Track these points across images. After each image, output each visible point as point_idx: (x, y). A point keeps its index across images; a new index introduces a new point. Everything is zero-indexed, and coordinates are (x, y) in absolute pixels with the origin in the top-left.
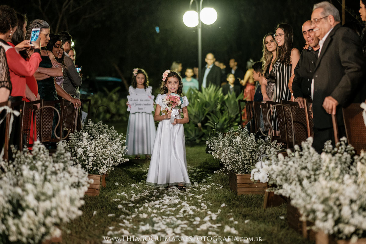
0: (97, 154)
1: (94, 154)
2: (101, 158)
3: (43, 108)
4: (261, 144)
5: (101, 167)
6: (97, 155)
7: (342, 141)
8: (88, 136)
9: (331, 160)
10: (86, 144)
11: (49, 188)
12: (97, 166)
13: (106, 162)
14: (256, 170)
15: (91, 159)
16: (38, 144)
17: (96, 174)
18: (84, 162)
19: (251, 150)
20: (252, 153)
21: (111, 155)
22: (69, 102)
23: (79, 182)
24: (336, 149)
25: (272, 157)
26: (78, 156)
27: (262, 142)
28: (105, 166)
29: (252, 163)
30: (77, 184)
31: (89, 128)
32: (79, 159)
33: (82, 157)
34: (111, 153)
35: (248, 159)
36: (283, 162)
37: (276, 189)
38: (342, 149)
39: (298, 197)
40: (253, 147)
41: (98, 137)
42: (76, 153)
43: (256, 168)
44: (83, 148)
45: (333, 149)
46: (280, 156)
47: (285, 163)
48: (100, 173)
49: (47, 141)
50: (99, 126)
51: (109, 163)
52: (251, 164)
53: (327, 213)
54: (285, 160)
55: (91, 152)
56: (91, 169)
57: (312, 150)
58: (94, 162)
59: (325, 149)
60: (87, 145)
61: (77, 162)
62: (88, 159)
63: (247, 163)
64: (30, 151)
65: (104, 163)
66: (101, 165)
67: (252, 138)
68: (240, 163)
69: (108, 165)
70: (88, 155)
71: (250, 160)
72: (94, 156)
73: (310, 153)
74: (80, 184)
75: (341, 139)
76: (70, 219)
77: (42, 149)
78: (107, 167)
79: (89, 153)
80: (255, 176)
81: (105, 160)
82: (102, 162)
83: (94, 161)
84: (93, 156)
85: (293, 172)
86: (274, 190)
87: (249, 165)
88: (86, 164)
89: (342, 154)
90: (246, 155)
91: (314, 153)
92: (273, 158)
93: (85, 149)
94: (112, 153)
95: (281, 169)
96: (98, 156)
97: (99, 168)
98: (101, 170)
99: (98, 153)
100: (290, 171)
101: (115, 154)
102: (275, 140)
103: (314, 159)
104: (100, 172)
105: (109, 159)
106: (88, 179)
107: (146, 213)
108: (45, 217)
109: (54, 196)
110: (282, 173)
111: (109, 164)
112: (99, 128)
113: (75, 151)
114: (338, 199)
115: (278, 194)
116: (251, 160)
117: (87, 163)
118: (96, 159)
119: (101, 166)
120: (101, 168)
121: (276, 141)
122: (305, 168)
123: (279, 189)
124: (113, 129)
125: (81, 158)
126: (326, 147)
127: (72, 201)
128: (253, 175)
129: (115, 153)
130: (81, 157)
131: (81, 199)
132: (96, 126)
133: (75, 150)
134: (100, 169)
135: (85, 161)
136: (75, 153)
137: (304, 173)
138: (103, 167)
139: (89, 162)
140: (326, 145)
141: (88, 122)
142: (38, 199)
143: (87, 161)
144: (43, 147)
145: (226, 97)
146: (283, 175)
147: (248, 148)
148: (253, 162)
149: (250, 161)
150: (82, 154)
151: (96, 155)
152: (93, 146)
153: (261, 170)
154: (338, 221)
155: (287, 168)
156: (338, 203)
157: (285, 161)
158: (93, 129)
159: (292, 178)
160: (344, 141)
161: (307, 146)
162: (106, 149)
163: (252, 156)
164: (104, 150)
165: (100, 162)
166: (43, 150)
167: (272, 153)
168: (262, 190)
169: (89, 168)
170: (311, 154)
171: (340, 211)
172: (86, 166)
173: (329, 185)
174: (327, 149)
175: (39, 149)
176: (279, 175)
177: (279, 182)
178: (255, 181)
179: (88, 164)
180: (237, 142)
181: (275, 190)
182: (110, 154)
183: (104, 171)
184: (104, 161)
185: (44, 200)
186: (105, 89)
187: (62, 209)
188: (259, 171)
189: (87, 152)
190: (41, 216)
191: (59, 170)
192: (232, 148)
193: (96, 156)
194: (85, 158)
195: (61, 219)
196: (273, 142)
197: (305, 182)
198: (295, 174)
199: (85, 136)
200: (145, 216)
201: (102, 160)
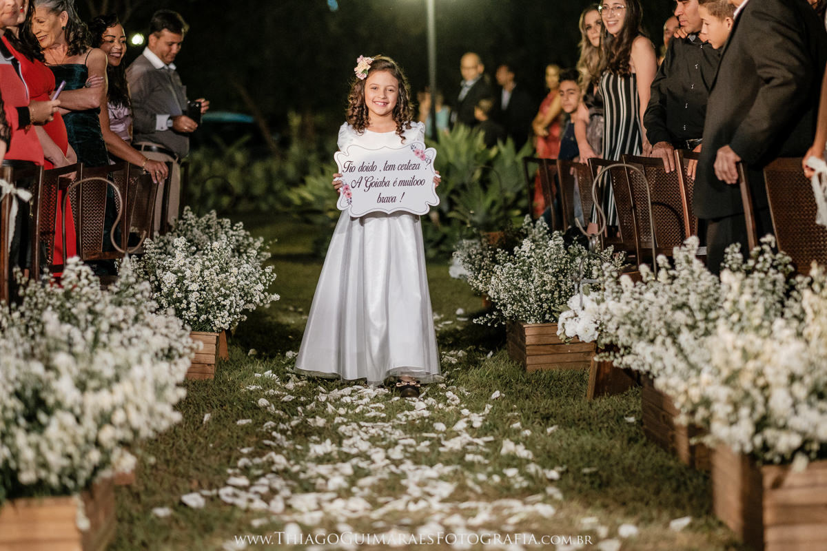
0: (208, 285)
1: (200, 285)
2: (216, 294)
3: (83, 183)
4: (578, 255)
5: (217, 315)
6: (207, 288)
7: (765, 243)
8: (185, 244)
9: (742, 287)
10: (182, 263)
11: (105, 362)
12: (207, 312)
13: (227, 302)
14: (571, 314)
15: (193, 297)
16: (77, 265)
17: (206, 330)
18: (178, 304)
19: (555, 268)
20: (557, 277)
21: (239, 286)
22: (141, 168)
23: (170, 349)
24: (751, 263)
25: (607, 283)
26: (165, 290)
27: (579, 251)
28: (226, 312)
29: (559, 300)
30: (166, 352)
31: (187, 227)
32: (167, 297)
33: (174, 291)
34: (238, 282)
35: (548, 289)
36: (633, 293)
37: (617, 355)
38: (765, 260)
39: (669, 370)
40: (561, 263)
41: (209, 247)
42: (159, 285)
43: (569, 309)
44: (175, 273)
45: (745, 261)
46: (625, 280)
47: (637, 295)
48: (214, 328)
49: (93, 257)
50: (209, 223)
51: (235, 305)
52: (557, 301)
53: (736, 406)
54: (637, 289)
55: (193, 281)
56: (195, 318)
57: (697, 265)
58: (202, 303)
59: (725, 263)
60: (185, 264)
61: (163, 305)
62: (186, 298)
63: (547, 299)
64: (58, 280)
65: (224, 306)
66: (218, 309)
67: (556, 243)
68: (530, 299)
69: (233, 310)
70: (188, 287)
71: (554, 292)
72: (201, 290)
73: (692, 272)
74: (174, 352)
75: (763, 240)
76: (155, 431)
77: (84, 274)
78: (230, 314)
79: (190, 283)
80: (566, 326)
81: (225, 299)
82: (218, 304)
83: (201, 300)
84: (198, 291)
85: (655, 317)
86: (612, 358)
87: (552, 302)
88: (183, 309)
89: (766, 273)
90: (545, 281)
91: (701, 273)
92: (609, 284)
93: (179, 274)
94: (242, 282)
95: (627, 309)
96: (209, 289)
97: (213, 316)
98: (217, 322)
99: (210, 283)
100: (647, 314)
101: (248, 285)
102: (610, 245)
103: (703, 285)
104: (215, 326)
105: (235, 296)
106: (190, 340)
107: (324, 415)
108: (100, 427)
109: (117, 379)
110: (630, 319)
111: (236, 307)
112: (209, 227)
113: (157, 280)
114: (760, 373)
115: (621, 367)
116: (556, 293)
117: (185, 307)
118: (205, 296)
119: (218, 311)
120: (217, 317)
121: (611, 249)
122: (682, 306)
123: (622, 356)
124: (241, 228)
125: (172, 294)
126: (729, 257)
127: (159, 390)
128: (563, 324)
129: (248, 283)
130: (170, 293)
131: (178, 385)
132: (203, 222)
133: (156, 277)
134: (214, 318)
135: (181, 302)
136: (156, 283)
137: (681, 317)
138: (222, 314)
139: (188, 303)
140: (727, 253)
141: (185, 213)
142: (81, 386)
143: (184, 301)
144: (86, 271)
145: (493, 152)
146: (633, 324)
147: (548, 266)
148: (560, 297)
149: (553, 294)
150: (174, 285)
151: (205, 287)
152: (198, 267)
153: (580, 313)
154: (761, 425)
155: (641, 308)
156: (761, 382)
157: (636, 292)
158: (195, 229)
159: (652, 329)
160: (769, 244)
161: (687, 256)
162: (227, 274)
163: (558, 283)
164: (224, 275)
165: (214, 303)
166: (87, 277)
167: (607, 274)
168: (582, 360)
169: (189, 317)
170: (696, 275)
171: (767, 400)
172: (184, 312)
173: (740, 343)
174: (730, 262)
175: (79, 275)
176: (624, 324)
177: (623, 339)
178: (567, 338)
179: (188, 309)
180: (525, 252)
181: (615, 357)
182: (236, 284)
183: (224, 323)
184: (224, 301)
185: (97, 390)
186: (218, 140)
187: (138, 409)
188: (576, 316)
189: (185, 282)
190: (89, 423)
191: (124, 320)
192: (513, 266)
193: (204, 290)
194: (180, 295)
195: (135, 432)
196: (605, 249)
197: (685, 338)
198: (660, 319)
199: (178, 244)
200: (320, 422)
201: (220, 299)
